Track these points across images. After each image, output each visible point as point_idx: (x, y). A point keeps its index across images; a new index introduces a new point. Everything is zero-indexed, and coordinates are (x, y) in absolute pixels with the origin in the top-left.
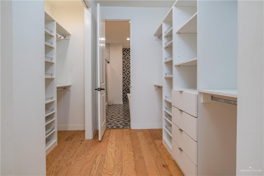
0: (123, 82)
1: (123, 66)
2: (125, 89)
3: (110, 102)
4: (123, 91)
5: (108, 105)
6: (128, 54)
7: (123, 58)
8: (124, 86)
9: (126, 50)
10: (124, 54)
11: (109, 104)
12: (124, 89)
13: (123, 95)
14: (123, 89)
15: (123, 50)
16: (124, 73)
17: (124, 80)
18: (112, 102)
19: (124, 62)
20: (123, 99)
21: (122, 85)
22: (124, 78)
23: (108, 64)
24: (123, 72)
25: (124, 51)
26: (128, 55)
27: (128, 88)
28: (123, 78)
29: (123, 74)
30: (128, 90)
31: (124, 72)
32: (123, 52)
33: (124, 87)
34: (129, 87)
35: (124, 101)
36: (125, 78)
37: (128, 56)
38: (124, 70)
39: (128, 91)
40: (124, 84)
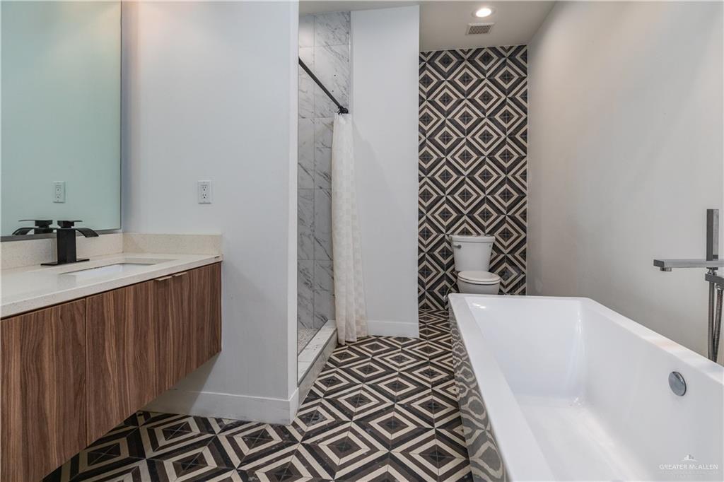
0: (420, 219)
1: (424, 138)
2: (430, 253)
3: (348, 324)
4: (420, 261)
5: (334, 339)
6: (446, 77)
7: (422, 100)
8: (425, 234)
9: (437, 62)
10: (425, 81)
11: (343, 339)
12: (426, 250)
13: (420, 281)
14: (420, 250)
15: (421, 60)
16: (426, 174)
17: (426, 204)
18: (358, 323)
19: (425, 119)
20: (420, 299)
21: (417, 231)
22: (425, 195)
23: (341, 119)
24: (421, 168)
25: (428, 66)
26: (446, 83)
27: (445, 244)
28: (420, 196)
29: (421, 178)
30: (445, 257)
31: (426, 166)
32: (422, 70)
33: (426, 243)
34: (450, 244)
35: (426, 312)
36: (429, 196)
37: (446, 87)
38: (425, 157)
39: (445, 262)
40: (426, 225)
